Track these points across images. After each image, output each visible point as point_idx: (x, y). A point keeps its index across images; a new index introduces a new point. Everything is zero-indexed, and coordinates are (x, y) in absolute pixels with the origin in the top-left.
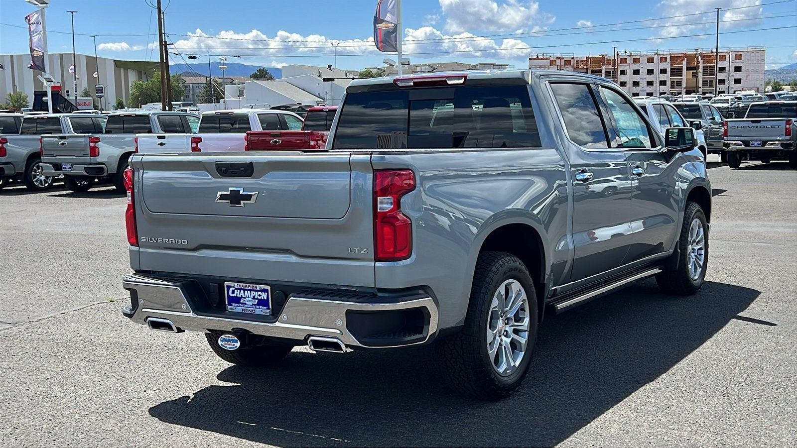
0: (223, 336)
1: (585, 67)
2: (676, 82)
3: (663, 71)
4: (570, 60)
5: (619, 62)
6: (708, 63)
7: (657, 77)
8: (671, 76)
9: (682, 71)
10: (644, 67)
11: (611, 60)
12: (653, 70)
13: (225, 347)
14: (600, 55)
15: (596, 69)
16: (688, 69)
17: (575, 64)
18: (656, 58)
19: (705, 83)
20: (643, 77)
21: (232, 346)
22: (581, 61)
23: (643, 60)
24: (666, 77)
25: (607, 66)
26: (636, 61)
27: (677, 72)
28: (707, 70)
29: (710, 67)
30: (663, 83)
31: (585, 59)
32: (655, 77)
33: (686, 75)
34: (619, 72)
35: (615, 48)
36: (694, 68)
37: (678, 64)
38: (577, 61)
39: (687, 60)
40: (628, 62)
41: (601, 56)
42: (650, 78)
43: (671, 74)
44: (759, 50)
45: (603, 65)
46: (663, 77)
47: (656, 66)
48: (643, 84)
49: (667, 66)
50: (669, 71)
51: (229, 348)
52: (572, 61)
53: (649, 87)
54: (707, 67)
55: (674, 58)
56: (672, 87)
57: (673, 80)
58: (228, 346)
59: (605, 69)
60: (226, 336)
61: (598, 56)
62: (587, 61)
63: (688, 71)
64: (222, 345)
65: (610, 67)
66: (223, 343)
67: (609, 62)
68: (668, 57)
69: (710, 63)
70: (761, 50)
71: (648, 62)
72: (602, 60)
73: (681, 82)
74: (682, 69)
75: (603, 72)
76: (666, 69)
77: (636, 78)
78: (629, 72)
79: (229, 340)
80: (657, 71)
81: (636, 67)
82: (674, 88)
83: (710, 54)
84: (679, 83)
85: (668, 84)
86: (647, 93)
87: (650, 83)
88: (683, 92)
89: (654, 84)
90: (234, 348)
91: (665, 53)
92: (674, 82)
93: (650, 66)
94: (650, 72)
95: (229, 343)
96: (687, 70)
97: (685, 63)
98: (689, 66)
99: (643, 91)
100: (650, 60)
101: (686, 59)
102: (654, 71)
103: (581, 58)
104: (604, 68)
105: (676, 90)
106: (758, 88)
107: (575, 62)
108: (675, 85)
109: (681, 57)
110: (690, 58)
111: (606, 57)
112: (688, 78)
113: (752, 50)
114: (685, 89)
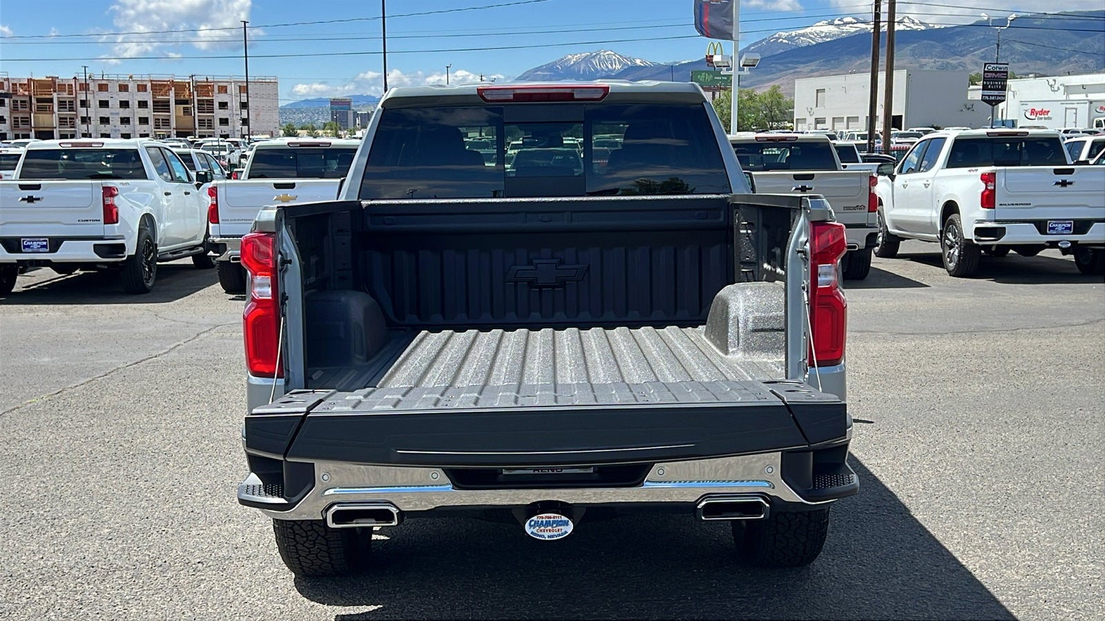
0: (535, 518)
1: (27, 93)
2: (162, 120)
3: (143, 104)
4: (3, 83)
5: (78, 88)
6: (204, 96)
7: (136, 113)
8: (154, 112)
9: (169, 106)
10: (115, 97)
11: (65, 85)
12: (128, 102)
13: (540, 536)
14: (47, 77)
15: (44, 96)
16: (177, 102)
17: (11, 88)
18: (130, 85)
19: (201, 122)
20: (114, 112)
21: (555, 533)
22: (20, 84)
23: (114, 88)
24: (148, 112)
25: (61, 93)
26: (103, 88)
27: (162, 106)
28: (204, 105)
29: (207, 101)
30: (144, 121)
31: (26, 82)
32: (131, 112)
33: (175, 111)
34: (79, 103)
35: (85, 67)
36: (186, 102)
37: (162, 95)
38: (13, 84)
39: (175, 90)
40: (90, 89)
41: (50, 79)
42: (125, 113)
43: (154, 109)
44: (268, 81)
45: (55, 91)
46: (143, 113)
47: (134, 97)
48: (115, 121)
49: (148, 97)
50: (150, 104)
51: (549, 537)
52: (6, 83)
53: (124, 126)
54: (203, 100)
55: (158, 87)
56: (157, 126)
57: (158, 118)
58: (546, 534)
59: (58, 98)
60: (542, 518)
61: (44, 78)
62: (29, 85)
63: (177, 106)
64: (532, 533)
65: (65, 95)
66: (535, 531)
67: (62, 87)
68: (149, 85)
69: (206, 96)
70: (273, 81)
71: (120, 91)
72: (52, 84)
73: (168, 120)
74: (169, 102)
75: (55, 101)
76: (146, 102)
77: (105, 112)
78: (94, 103)
79: (548, 524)
80: (134, 104)
81: (104, 96)
82: (159, 128)
83: (206, 84)
84: (166, 122)
85: (151, 122)
86: (122, 134)
87: (125, 121)
88: (172, 135)
89: (131, 122)
90: (559, 535)
91: (143, 79)
92: (159, 120)
93: (124, 96)
94: (124, 104)
95: (550, 528)
96: (176, 104)
97: (172, 93)
98: (178, 98)
99: (116, 131)
100: (124, 88)
101: (173, 88)
102: (130, 103)
103: (20, 79)
104: (55, 96)
105: (162, 131)
106: (272, 132)
107: (11, 85)
108: (161, 124)
109: (165, 85)
110: (180, 87)
111: (57, 80)
112: (178, 115)
113: (260, 81)
114: (175, 131)
